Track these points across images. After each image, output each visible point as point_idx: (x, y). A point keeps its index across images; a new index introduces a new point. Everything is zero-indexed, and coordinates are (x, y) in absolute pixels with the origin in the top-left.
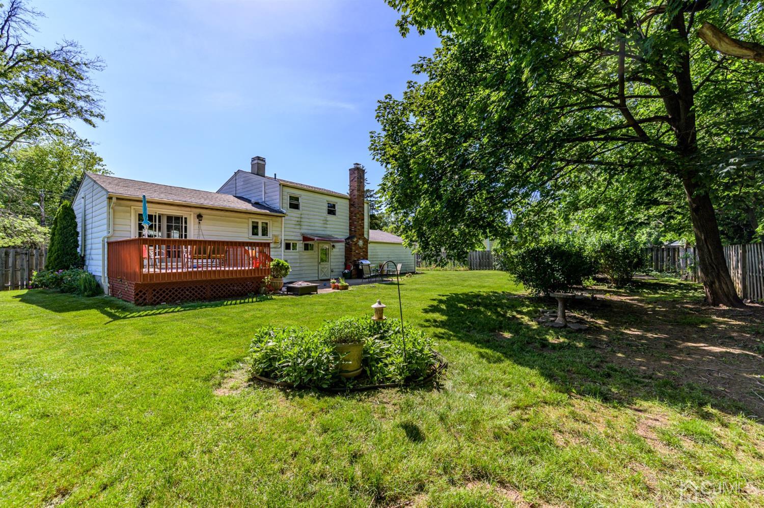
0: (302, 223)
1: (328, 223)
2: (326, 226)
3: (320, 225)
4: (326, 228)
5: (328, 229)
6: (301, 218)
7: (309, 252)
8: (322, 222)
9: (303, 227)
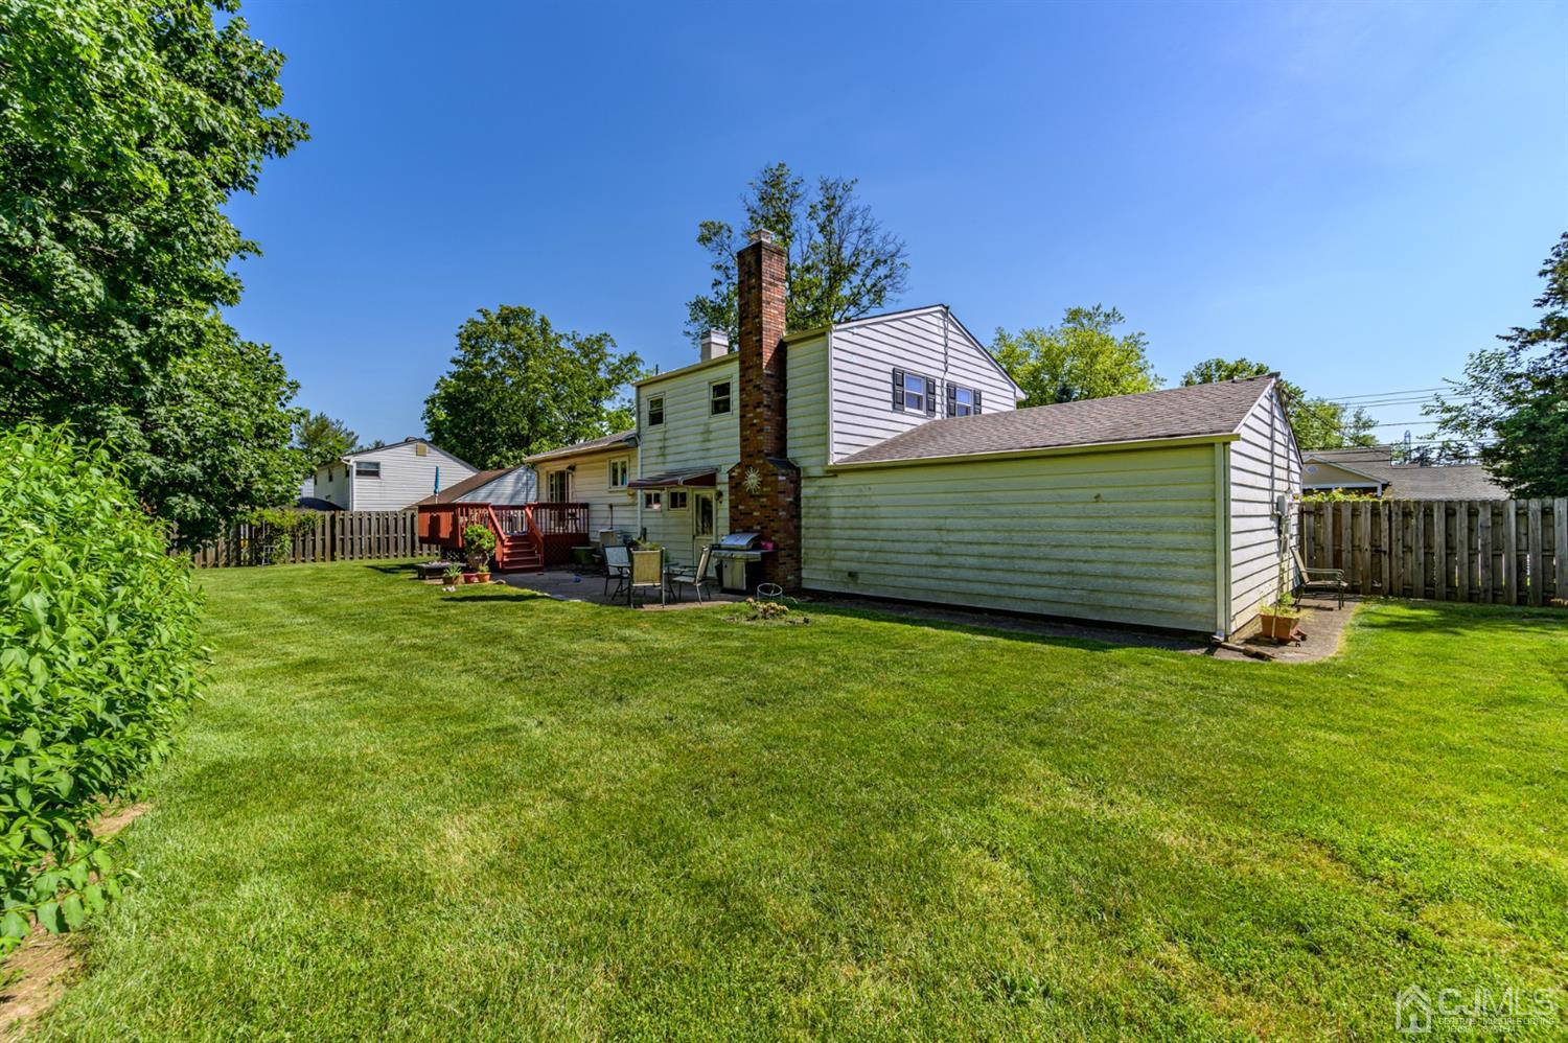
0: (668, 451)
1: (711, 437)
2: (708, 445)
3: (696, 446)
4: (708, 449)
5: (713, 452)
6: (665, 439)
7: (680, 511)
8: (699, 438)
9: (669, 458)
